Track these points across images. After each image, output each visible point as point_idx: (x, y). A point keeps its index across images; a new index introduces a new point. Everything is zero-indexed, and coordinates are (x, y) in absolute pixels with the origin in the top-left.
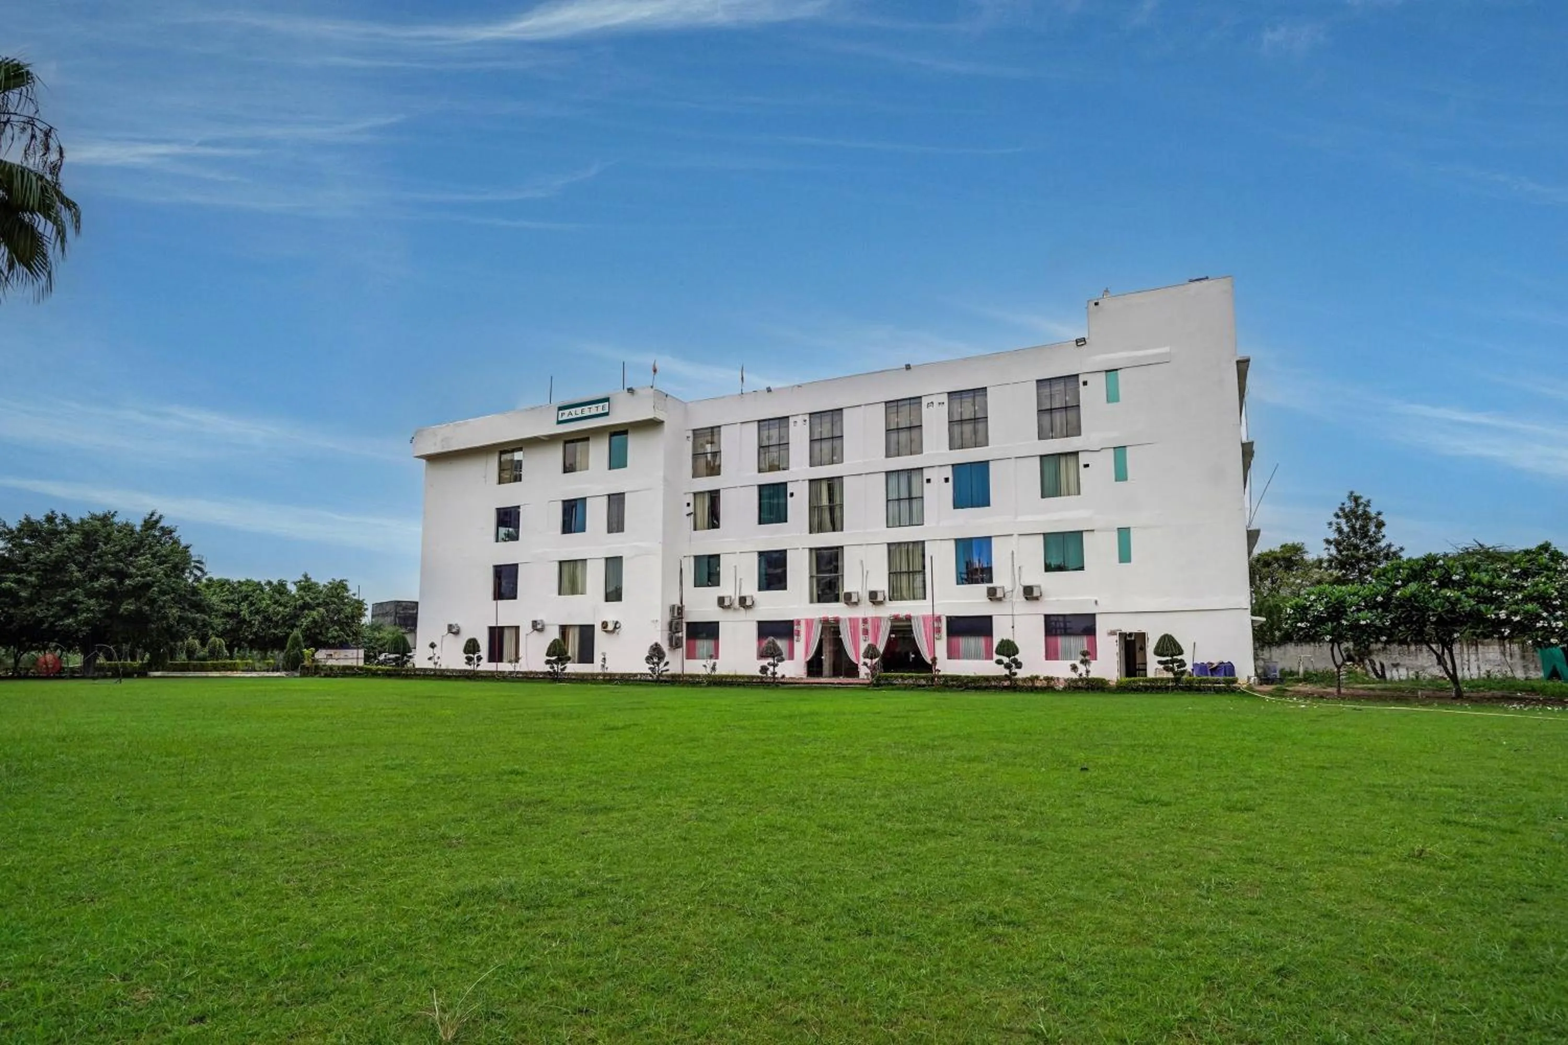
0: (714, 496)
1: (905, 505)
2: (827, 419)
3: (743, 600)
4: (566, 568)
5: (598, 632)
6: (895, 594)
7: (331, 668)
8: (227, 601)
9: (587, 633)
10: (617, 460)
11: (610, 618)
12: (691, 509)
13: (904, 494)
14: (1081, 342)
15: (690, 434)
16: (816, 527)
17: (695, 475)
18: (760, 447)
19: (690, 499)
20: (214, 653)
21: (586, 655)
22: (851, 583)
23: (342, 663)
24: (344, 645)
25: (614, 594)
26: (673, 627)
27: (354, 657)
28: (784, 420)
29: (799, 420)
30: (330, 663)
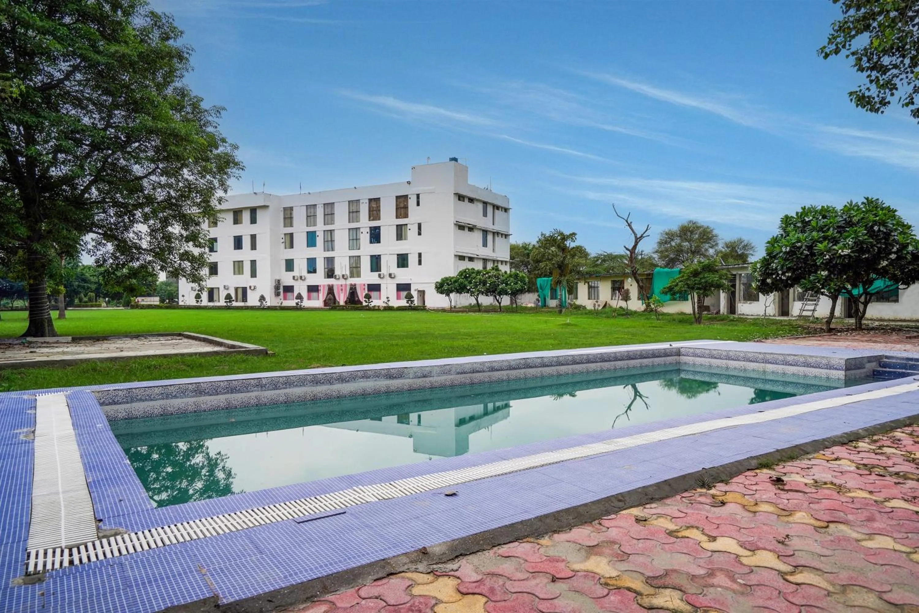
0: (291, 235)
1: (355, 241)
2: (330, 206)
3: (301, 277)
4: (236, 264)
5: (249, 291)
6: (352, 276)
7: (143, 305)
8: (93, 276)
9: (244, 290)
10: (253, 221)
11: (252, 285)
12: (283, 240)
13: (355, 238)
14: (409, 183)
15: (282, 209)
16: (326, 249)
17: (285, 226)
18: (307, 216)
19: (283, 236)
20: (90, 300)
21: (245, 299)
22: (337, 272)
23: (149, 303)
24: (149, 295)
25: (254, 274)
26: (277, 288)
27: (155, 301)
28: (315, 205)
29: (320, 206)
30: (142, 303)
